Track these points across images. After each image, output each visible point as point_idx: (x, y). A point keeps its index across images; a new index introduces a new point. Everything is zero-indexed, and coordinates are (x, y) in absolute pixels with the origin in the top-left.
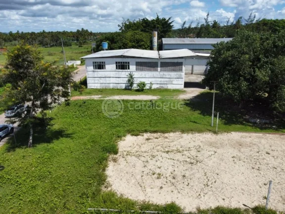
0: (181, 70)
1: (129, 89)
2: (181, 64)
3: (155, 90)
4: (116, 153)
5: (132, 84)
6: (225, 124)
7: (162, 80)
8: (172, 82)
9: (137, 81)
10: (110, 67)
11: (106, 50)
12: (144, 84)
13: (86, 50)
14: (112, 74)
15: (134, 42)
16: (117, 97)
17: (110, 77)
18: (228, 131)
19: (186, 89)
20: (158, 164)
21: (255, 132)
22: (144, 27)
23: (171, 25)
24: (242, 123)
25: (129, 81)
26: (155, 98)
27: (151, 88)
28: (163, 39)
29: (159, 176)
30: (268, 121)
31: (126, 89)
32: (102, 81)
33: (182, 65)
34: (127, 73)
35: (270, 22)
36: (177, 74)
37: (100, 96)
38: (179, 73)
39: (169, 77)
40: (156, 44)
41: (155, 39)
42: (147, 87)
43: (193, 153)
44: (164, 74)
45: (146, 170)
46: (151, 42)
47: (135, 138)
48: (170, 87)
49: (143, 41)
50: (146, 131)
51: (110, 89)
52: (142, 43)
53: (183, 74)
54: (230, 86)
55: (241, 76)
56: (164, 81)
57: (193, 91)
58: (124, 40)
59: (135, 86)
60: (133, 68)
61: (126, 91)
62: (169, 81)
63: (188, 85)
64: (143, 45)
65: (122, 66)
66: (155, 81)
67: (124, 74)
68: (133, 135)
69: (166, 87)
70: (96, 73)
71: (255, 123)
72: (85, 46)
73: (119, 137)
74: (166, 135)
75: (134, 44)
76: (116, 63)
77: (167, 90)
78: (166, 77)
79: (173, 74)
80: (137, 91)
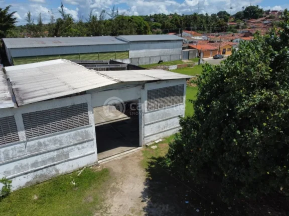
0: (85, 122)
8: (67, 155)
23: (13, 17)
28: (5, 40)
33: (86, 111)
35: (127, 18)
36: (76, 135)
39: (58, 146)
44: (40, 144)
48: (65, 168)
53: (92, 129)
56: (44, 162)
66: (16, 168)
69: (54, 172)
78: (49, 148)
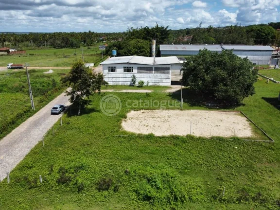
0: (168, 73)
1: (132, 86)
2: (168, 69)
3: (150, 86)
4: (126, 118)
5: (134, 82)
6: (190, 106)
7: (156, 79)
9: (138, 80)
10: (120, 70)
11: (116, 56)
12: (143, 83)
13: (95, 53)
14: (121, 75)
15: (137, 48)
16: (124, 91)
17: (119, 77)
18: (189, 109)
19: (172, 86)
20: (147, 122)
21: (205, 110)
22: (145, 34)
24: (200, 106)
25: (133, 80)
26: (149, 92)
27: (148, 85)
28: (160, 46)
29: (147, 126)
30: (215, 105)
31: (131, 85)
32: (114, 80)
34: (131, 75)
37: (113, 90)
38: (167, 75)
39: (160, 77)
40: (154, 50)
41: (154, 46)
42: (145, 84)
43: (166, 118)
44: (157, 76)
45: (141, 124)
46: (151, 49)
47: (136, 112)
48: (161, 84)
49: (144, 48)
50: (142, 109)
51: (119, 86)
52: (143, 50)
53: (170, 76)
54: (193, 84)
55: (198, 77)
56: (157, 81)
57: (176, 88)
58: (129, 47)
59: (137, 84)
60: (135, 71)
61: (131, 87)
62: (161, 80)
63: (173, 83)
64: (144, 51)
65: (128, 70)
66: (151, 80)
67: (129, 75)
68: (135, 111)
69: (158, 85)
70: (110, 74)
71: (208, 106)
72: (92, 48)
73: (127, 112)
74: (154, 111)
75: (136, 50)
76: (124, 67)
77: (159, 87)
79: (163, 76)
80: (138, 87)
